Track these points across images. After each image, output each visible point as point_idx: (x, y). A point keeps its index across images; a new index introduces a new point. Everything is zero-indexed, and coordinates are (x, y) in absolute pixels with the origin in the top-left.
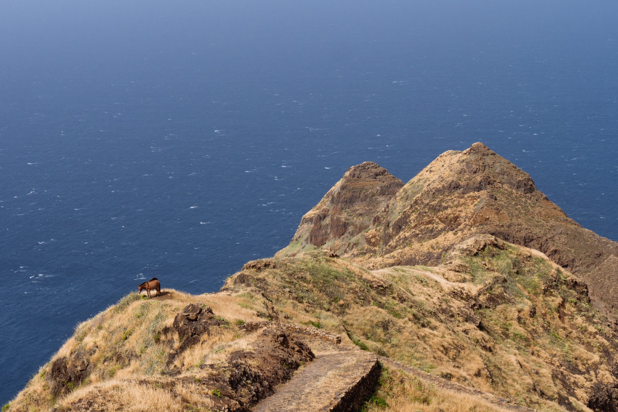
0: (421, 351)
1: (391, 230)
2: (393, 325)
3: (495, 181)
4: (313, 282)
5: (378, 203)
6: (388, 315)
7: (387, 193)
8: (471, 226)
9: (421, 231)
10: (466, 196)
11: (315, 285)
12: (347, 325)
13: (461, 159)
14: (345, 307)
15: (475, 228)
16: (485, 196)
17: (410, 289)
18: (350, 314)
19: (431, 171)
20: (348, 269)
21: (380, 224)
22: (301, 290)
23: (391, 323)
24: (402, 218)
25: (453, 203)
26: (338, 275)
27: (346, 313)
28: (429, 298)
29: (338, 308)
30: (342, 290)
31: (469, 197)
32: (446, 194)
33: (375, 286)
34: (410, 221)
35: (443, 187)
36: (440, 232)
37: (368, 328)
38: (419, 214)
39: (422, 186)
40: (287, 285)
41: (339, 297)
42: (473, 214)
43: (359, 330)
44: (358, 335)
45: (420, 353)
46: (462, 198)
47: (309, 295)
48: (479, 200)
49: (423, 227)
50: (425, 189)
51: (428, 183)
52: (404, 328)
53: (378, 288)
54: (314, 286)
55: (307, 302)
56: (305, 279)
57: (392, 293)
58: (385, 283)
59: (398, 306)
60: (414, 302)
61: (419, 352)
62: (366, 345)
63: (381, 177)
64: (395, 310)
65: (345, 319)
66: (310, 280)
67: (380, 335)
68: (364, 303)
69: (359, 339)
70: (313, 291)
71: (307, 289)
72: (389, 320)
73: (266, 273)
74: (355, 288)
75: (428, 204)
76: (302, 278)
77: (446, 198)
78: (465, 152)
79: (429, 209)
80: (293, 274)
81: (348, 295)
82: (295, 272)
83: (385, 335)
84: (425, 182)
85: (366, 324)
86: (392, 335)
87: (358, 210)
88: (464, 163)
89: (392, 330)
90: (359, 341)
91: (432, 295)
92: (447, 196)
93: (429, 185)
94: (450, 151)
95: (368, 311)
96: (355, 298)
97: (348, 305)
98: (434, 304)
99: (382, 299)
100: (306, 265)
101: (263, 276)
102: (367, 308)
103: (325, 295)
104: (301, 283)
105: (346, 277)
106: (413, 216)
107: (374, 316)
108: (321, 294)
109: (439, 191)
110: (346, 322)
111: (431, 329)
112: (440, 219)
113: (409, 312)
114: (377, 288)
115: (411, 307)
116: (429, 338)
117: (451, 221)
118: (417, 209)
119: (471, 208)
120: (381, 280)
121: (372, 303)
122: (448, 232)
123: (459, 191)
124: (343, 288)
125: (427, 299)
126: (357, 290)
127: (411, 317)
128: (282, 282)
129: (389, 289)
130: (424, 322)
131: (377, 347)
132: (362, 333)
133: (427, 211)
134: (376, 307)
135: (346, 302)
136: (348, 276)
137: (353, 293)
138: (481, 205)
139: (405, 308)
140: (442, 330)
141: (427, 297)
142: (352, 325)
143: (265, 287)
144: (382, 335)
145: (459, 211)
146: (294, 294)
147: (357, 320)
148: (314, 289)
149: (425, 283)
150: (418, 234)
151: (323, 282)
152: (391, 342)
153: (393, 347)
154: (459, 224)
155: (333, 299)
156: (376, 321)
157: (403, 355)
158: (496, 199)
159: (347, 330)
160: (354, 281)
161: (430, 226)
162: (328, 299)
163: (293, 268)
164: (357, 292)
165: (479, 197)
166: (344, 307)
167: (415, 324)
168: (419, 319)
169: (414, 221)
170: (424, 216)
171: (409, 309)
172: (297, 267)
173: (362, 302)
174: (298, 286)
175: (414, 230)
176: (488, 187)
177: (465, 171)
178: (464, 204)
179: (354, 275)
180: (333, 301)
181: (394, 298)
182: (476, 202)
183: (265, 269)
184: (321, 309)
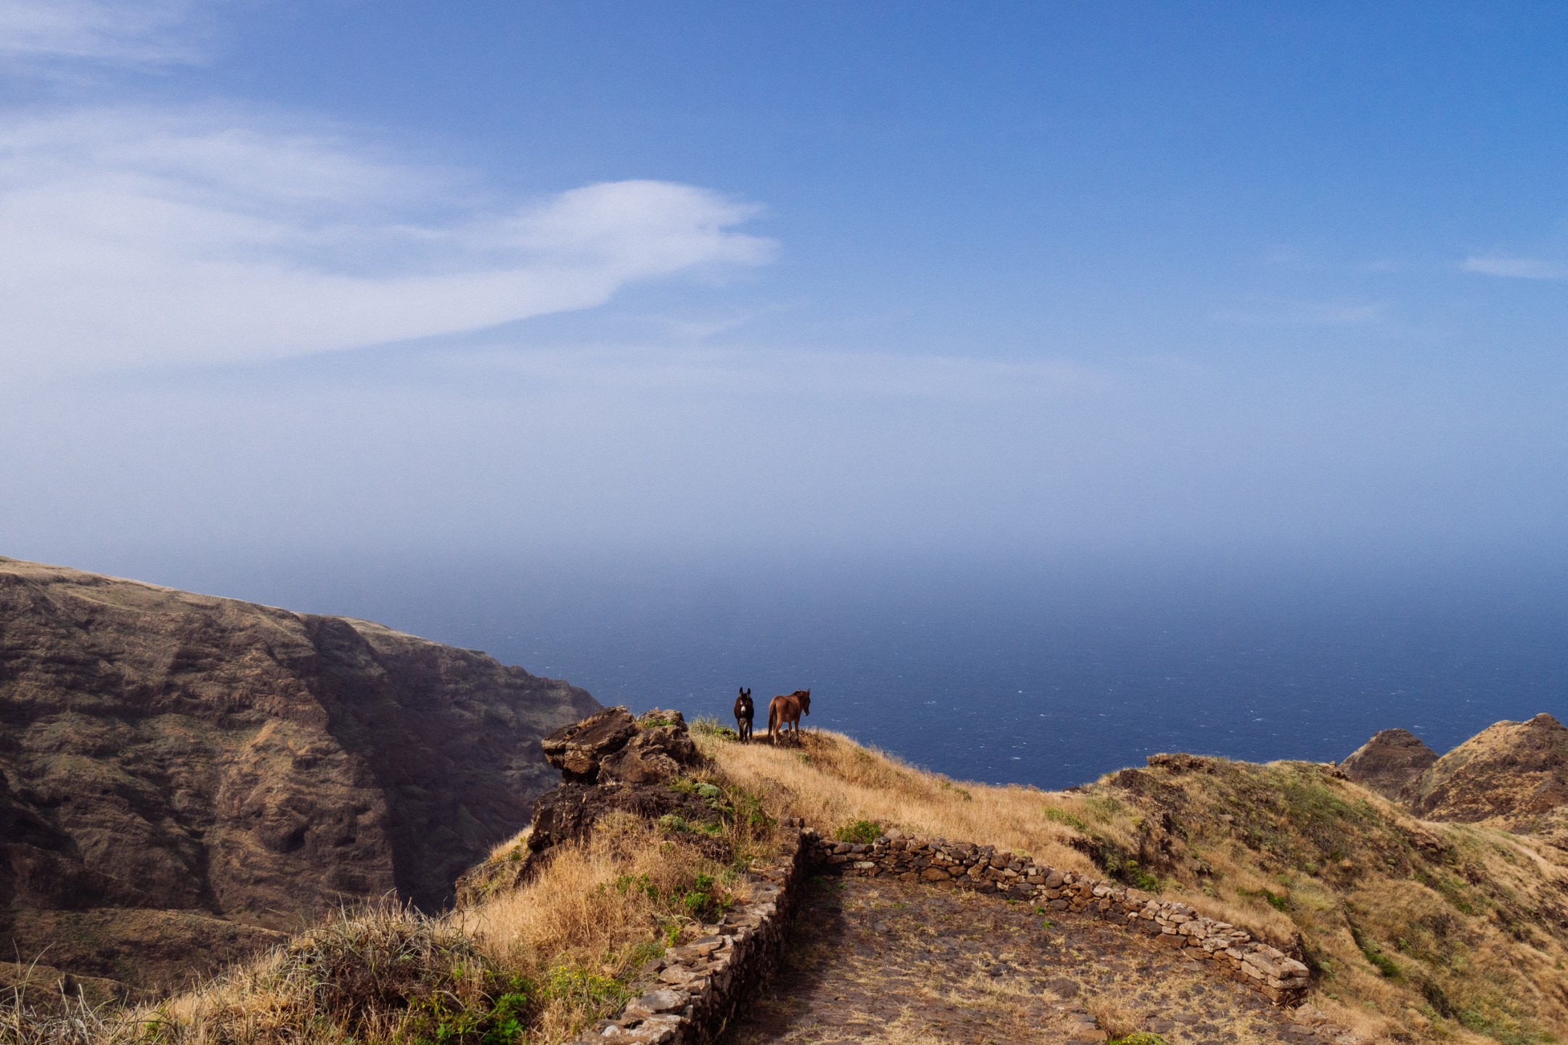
0: (1521, 994)
1: (1423, 805)
2: (1457, 926)
3: (1564, 762)
4: (1290, 814)
5: (1408, 776)
6: (1445, 904)
7: (1419, 765)
8: (1528, 812)
9: (1462, 810)
10: (1524, 775)
11: (1294, 819)
12: (1352, 911)
13: (1521, 731)
14: (1355, 875)
15: (1534, 816)
16: (1549, 778)
17: (1485, 862)
18: (1363, 890)
19: (1479, 742)
20: (1366, 803)
21: (1409, 796)
22: (1260, 823)
23: (1452, 921)
24: (1438, 792)
25: (1506, 781)
26: (1344, 809)
27: (1355, 886)
28: (1520, 884)
29: (1338, 873)
30: (1350, 839)
31: (1527, 777)
32: (1499, 770)
33: (1420, 843)
34: (1448, 797)
35: (1495, 761)
36: (1486, 815)
37: (1401, 925)
38: (1461, 790)
39: (1467, 758)
40: (1229, 808)
41: (1343, 851)
42: (1532, 798)
43: (1380, 928)
44: (1378, 938)
45: (1518, 998)
46: (1519, 776)
47: (1277, 838)
48: (1541, 782)
49: (1464, 806)
50: (1471, 761)
51: (1474, 755)
52: (1481, 937)
53: (1426, 849)
54: (1291, 822)
55: (1269, 850)
56: (1274, 804)
57: (1454, 862)
58: (1440, 841)
59: (1467, 889)
60: (1496, 886)
61: (1515, 996)
62: (1396, 963)
63: (1414, 747)
64: (1460, 896)
65: (1351, 898)
66: (1284, 809)
67: (1427, 946)
68: (1395, 872)
69: (1380, 947)
70: (1286, 831)
71: (1274, 825)
72: (1448, 915)
73: (1188, 779)
74: (1379, 840)
75: (1473, 779)
76: (1267, 801)
77: (1498, 775)
78: (1526, 722)
79: (1474, 786)
80: (1249, 790)
81: (1364, 851)
82: (1254, 788)
83: (1438, 948)
84: (1471, 754)
85: (1397, 917)
86: (1453, 948)
87: (1382, 780)
88: (1524, 736)
89: (1454, 937)
90: (1379, 951)
91: (1526, 881)
92: (1499, 773)
93: (1476, 757)
94: (1506, 721)
95: (1404, 891)
96: (1378, 859)
97: (1360, 870)
98: (1531, 897)
99: (1433, 870)
100: (1281, 781)
101: (1181, 782)
102: (1401, 883)
103: (1312, 844)
104: (1264, 810)
105: (1360, 815)
106: (1452, 792)
107: (1417, 901)
108: (1303, 840)
109: (1488, 765)
110: (1353, 905)
111: (1534, 947)
112: (1488, 799)
113: (1490, 905)
114: (1423, 848)
115: (1492, 895)
116: (1531, 965)
117: (1502, 803)
118: (1458, 783)
119: (1530, 791)
120: (1433, 835)
121: (1412, 874)
122: (1497, 815)
123: (1514, 768)
124: (1353, 835)
125: (1516, 886)
126: (1382, 843)
127: (1494, 916)
128: (1218, 801)
129: (1449, 854)
130: (1519, 930)
131: (1421, 972)
132: (1386, 934)
133: (1471, 787)
134: (1421, 885)
135: (1357, 864)
136: (1365, 815)
137: (1373, 849)
138: (1543, 789)
139: (1480, 895)
140: (1555, 952)
141: (1517, 882)
142: (1365, 914)
143: (1177, 804)
144: (1432, 947)
145: (1514, 793)
146: (1241, 829)
147: (1377, 905)
148: (1291, 828)
149: (1510, 858)
150: (1458, 814)
151: (1312, 817)
152: (1450, 964)
153: (1455, 976)
154: (1513, 808)
155: (1329, 855)
156: (1419, 914)
157: (1478, 998)
158: (1564, 784)
159: (1351, 923)
160: (1378, 826)
161: (1473, 805)
162: (1317, 852)
163: (1252, 780)
164: (1382, 848)
165: (1541, 778)
166: (1350, 873)
167: (1502, 931)
168: (1509, 923)
169: (1453, 797)
170: (1467, 794)
171: (1488, 899)
172: (1258, 781)
173: (1391, 869)
174: (1255, 816)
175: (1452, 808)
176: (1555, 767)
177: (1525, 746)
178: (1521, 784)
179: (1377, 816)
180: (1328, 858)
181: (1457, 872)
182: (1537, 784)
183: (1188, 771)
184: (1299, 869)
